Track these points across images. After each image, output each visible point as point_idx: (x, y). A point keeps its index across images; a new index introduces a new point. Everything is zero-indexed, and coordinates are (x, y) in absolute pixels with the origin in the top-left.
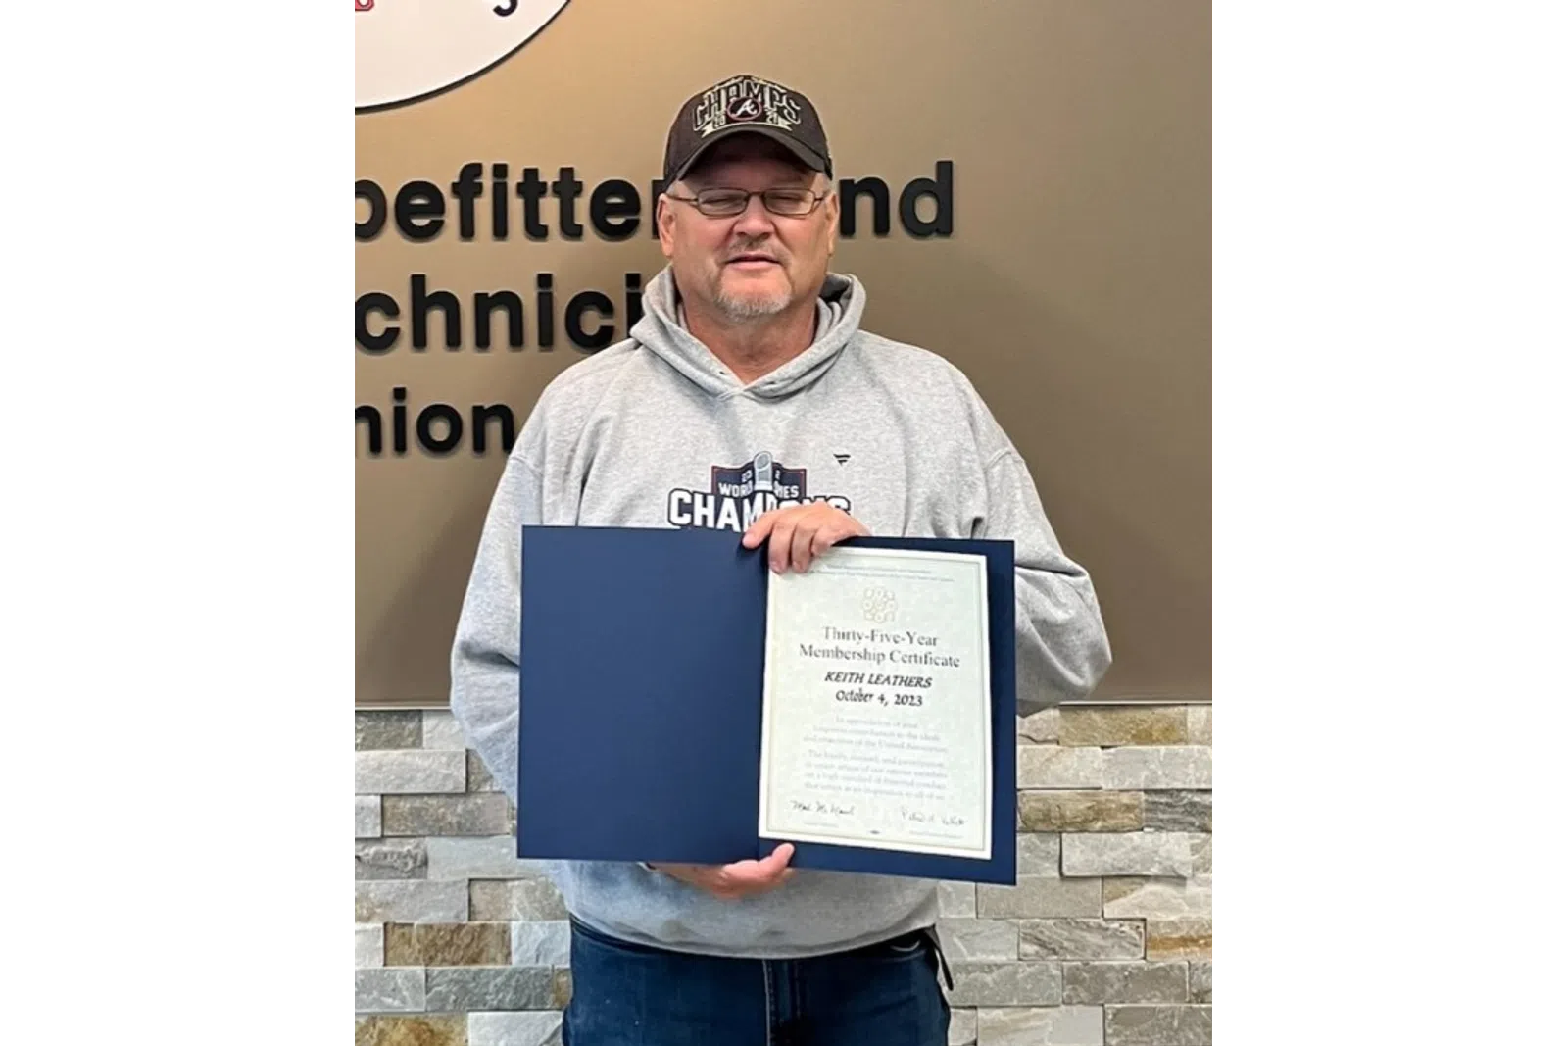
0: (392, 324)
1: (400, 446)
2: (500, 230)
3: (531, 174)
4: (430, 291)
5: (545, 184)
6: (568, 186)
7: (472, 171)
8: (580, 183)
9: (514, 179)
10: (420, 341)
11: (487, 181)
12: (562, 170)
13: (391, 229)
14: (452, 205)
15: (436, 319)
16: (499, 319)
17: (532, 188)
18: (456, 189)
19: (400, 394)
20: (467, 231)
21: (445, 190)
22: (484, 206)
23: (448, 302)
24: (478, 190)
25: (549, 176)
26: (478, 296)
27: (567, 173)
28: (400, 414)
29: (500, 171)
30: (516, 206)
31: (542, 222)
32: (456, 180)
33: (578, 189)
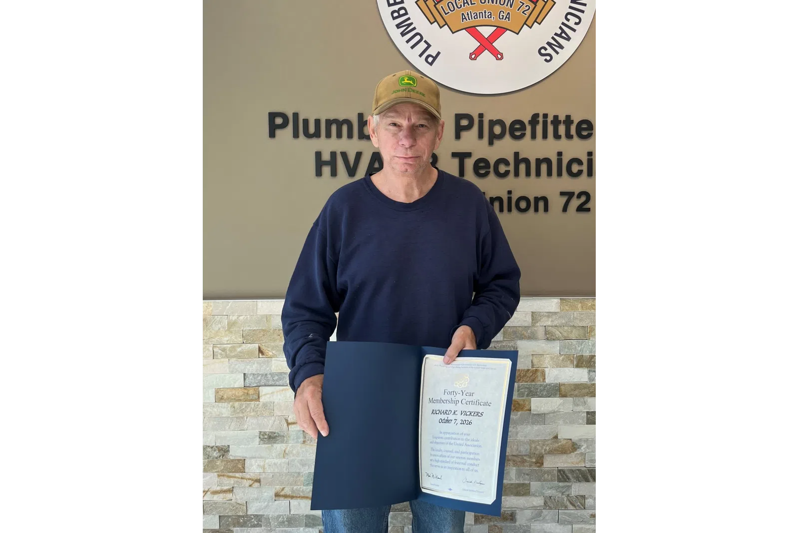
0: (507, 169)
1: (510, 210)
2: (545, 136)
3: (556, 117)
4: (521, 157)
5: (561, 121)
6: (568, 121)
7: (535, 116)
8: (573, 121)
9: (550, 119)
10: (517, 174)
11: (541, 119)
12: (566, 116)
13: (507, 136)
14: (529, 128)
15: (522, 167)
16: (544, 167)
17: (556, 121)
18: (530, 122)
19: (510, 192)
20: (534, 136)
21: (526, 123)
22: (539, 128)
23: (527, 161)
24: (538, 122)
25: (562, 118)
26: (536, 159)
27: (568, 117)
28: (510, 199)
29: (545, 116)
30: (550, 128)
31: (559, 134)
32: (530, 119)
33: (572, 122)
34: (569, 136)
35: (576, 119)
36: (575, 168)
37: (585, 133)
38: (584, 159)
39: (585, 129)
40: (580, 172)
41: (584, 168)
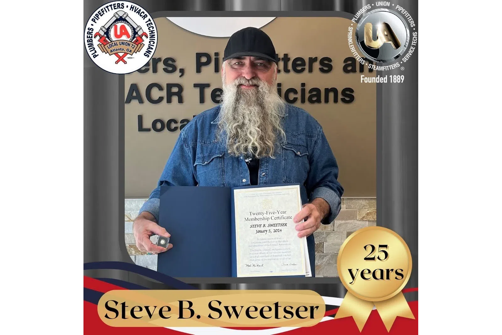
34: (286, 70)
35: (293, 57)
36: (292, 96)
37: (299, 68)
38: (299, 89)
39: (299, 65)
40: (295, 100)
41: (299, 96)
